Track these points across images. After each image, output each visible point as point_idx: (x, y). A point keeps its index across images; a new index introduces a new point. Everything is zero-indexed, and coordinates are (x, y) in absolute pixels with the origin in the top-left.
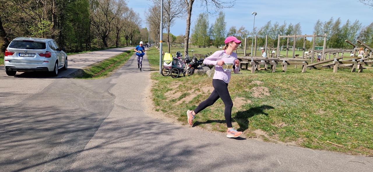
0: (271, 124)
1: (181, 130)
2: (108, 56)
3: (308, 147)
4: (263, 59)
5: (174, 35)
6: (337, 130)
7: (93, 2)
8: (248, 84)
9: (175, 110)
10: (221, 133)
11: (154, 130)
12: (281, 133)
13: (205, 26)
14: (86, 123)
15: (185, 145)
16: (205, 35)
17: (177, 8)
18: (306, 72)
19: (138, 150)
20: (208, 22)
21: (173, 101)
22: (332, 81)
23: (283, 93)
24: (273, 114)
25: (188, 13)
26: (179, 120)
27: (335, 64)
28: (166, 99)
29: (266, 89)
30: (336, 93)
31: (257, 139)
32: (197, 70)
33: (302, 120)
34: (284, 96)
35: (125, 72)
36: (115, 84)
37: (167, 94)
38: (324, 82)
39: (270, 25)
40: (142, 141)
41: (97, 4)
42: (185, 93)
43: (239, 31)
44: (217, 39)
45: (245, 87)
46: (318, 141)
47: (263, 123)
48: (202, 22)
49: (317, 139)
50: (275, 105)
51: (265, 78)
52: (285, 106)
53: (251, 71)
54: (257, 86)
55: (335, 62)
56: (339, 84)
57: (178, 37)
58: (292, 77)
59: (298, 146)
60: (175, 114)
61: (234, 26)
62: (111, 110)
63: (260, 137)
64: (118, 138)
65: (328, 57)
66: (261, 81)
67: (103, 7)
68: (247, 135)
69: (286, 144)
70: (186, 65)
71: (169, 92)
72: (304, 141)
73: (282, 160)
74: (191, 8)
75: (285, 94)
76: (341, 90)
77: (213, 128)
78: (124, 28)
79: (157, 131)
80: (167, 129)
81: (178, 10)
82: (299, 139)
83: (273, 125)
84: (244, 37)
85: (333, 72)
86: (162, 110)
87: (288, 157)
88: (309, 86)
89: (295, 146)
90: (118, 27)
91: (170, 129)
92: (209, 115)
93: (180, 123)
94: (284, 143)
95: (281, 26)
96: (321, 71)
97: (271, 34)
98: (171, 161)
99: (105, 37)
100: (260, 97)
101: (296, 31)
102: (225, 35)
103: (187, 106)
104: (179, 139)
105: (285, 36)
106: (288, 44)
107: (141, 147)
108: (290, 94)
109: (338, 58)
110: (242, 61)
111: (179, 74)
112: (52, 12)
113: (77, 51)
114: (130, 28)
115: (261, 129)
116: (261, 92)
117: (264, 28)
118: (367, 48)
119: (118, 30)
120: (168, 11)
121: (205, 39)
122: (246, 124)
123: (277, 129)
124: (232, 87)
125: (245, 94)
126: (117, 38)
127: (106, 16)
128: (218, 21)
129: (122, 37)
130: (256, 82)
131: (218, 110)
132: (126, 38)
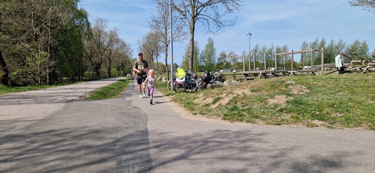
8: (282, 84)
9: (214, 112)
10: (276, 126)
12: (342, 121)
13: (196, 52)
14: (131, 126)
16: (197, 62)
20: (198, 48)
21: (207, 105)
25: (191, 33)
26: (224, 119)
28: (198, 104)
31: (319, 127)
32: (210, 84)
33: (356, 109)
36: (132, 101)
37: (196, 101)
39: (258, 48)
42: (216, 97)
43: (229, 56)
44: (208, 64)
45: (280, 87)
52: (331, 99)
54: (292, 84)
60: (216, 115)
63: (321, 126)
66: (295, 80)
69: (353, 129)
71: (197, 99)
74: (194, 28)
77: (266, 123)
78: (115, 58)
83: (328, 116)
84: (234, 61)
86: (199, 114)
90: (110, 57)
92: (255, 113)
93: (226, 122)
94: (351, 129)
95: (269, 49)
99: (98, 67)
103: (226, 108)
108: (328, 89)
112: (48, 44)
114: (121, 59)
115: (319, 119)
116: (300, 90)
117: (253, 52)
118: (364, 60)
119: (110, 61)
120: (165, 36)
121: (197, 64)
122: (299, 116)
123: (335, 118)
124: (266, 88)
125: (283, 93)
126: (110, 68)
127: (98, 47)
128: (207, 47)
129: (114, 68)
130: (290, 82)
131: (261, 108)
132: (118, 68)
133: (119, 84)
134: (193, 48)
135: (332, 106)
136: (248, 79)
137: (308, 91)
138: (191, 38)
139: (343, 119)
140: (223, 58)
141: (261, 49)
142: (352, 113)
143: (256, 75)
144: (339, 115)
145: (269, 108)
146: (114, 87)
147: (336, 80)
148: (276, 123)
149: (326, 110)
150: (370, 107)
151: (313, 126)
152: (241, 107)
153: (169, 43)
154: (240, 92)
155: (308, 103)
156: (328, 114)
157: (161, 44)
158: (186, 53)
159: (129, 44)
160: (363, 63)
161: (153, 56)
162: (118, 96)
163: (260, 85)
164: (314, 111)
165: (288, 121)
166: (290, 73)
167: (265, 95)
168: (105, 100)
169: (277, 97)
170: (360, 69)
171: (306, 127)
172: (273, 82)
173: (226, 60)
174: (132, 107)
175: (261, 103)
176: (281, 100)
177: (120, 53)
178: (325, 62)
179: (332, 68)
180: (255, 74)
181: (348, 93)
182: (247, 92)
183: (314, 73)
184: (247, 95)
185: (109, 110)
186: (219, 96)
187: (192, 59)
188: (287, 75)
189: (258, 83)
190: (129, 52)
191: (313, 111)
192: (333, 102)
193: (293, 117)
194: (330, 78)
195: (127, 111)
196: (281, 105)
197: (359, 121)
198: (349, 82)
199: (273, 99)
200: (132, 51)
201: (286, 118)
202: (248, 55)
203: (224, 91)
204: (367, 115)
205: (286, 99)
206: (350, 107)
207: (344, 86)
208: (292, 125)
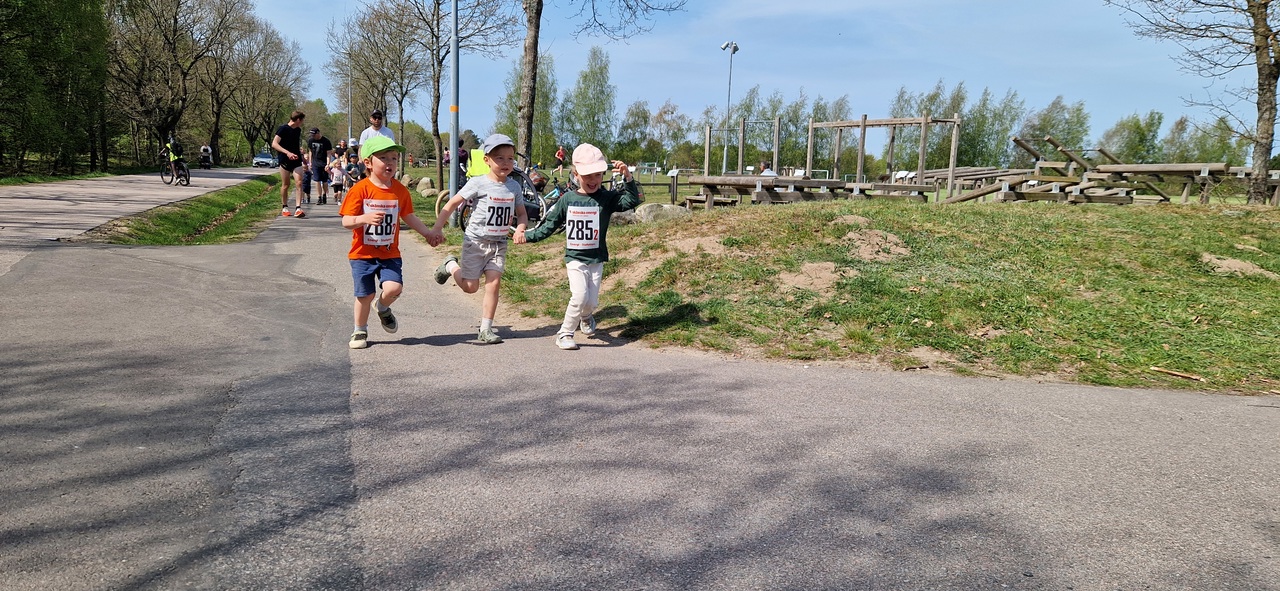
0: (956, 331)
3: (1108, 385)
8: (825, 225)
10: (799, 363)
12: (999, 353)
13: (546, 96)
16: (546, 129)
20: (553, 81)
23: (944, 248)
24: (946, 302)
25: (529, 21)
26: (630, 336)
28: (542, 281)
29: (892, 237)
31: (931, 372)
33: (1044, 317)
37: (536, 269)
39: (756, 100)
45: (819, 234)
52: (973, 282)
54: (858, 228)
60: (604, 320)
63: (937, 366)
66: (865, 214)
68: (892, 365)
69: (1033, 380)
71: (540, 263)
72: (1082, 371)
74: (540, 4)
77: (765, 352)
78: (237, 94)
82: (1062, 365)
83: (961, 334)
86: (546, 314)
89: (1063, 383)
90: (218, 89)
92: (734, 316)
94: (1025, 378)
95: (790, 106)
99: (168, 123)
100: (882, 257)
102: (612, 129)
103: (639, 296)
108: (967, 249)
109: (1011, 182)
110: (718, 193)
113: (60, 174)
114: (263, 98)
115: (931, 345)
116: (880, 247)
117: (738, 110)
118: (1076, 161)
119: (217, 101)
120: (433, 23)
121: (546, 141)
122: (873, 334)
123: (979, 343)
124: (773, 235)
125: (828, 254)
126: (217, 130)
127: (171, 46)
128: (585, 81)
129: (233, 131)
130: (850, 219)
131: (755, 302)
132: (249, 134)
133: (251, 191)
134: (534, 78)
135: (974, 303)
136: (717, 203)
137: (905, 252)
138: (529, 41)
139: (1004, 345)
140: (638, 125)
141: (766, 104)
142: (1031, 330)
143: (744, 189)
144: (993, 333)
145: (778, 304)
146: (232, 201)
147: (992, 220)
148: (798, 354)
149: (956, 316)
150: (1085, 313)
151: (913, 366)
152: (689, 295)
153: (448, 52)
154: (687, 245)
155: (902, 290)
156: (960, 328)
157: (418, 54)
158: (510, 96)
159: (295, 45)
160: (1070, 173)
161: (389, 98)
162: (243, 235)
163: (757, 225)
164: (918, 317)
165: (837, 348)
166: (851, 190)
167: (770, 259)
168: (190, 247)
169: (807, 266)
170: (1062, 189)
171: (889, 370)
172: (799, 216)
173: (647, 131)
174: (295, 277)
175: (756, 284)
176: (818, 277)
177: (258, 74)
178: (960, 163)
179: (979, 183)
180: (742, 185)
181: (1025, 265)
182: (712, 246)
183: (925, 194)
184: (709, 255)
185: (203, 286)
186: (617, 256)
187: (530, 118)
188: (842, 195)
189: (748, 217)
190: (292, 76)
191: (915, 316)
192: (977, 292)
193: (851, 336)
194: (975, 214)
195: (276, 294)
196: (817, 295)
197: (1051, 354)
198: (1029, 229)
199: (793, 274)
200: (304, 72)
201: (832, 337)
202: (720, 120)
203: (636, 240)
204: (1075, 337)
205: (834, 275)
206: (1028, 310)
207: (1015, 241)
208: (847, 361)
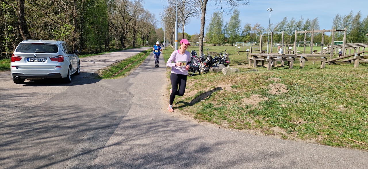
0: (290, 121)
1: (198, 127)
2: (126, 57)
3: (329, 145)
4: (279, 56)
5: (189, 34)
6: (359, 127)
7: (110, 5)
8: (264, 81)
9: (191, 108)
10: (237, 131)
11: (171, 127)
12: (300, 130)
13: (220, 24)
14: (107, 121)
15: (201, 143)
16: (220, 34)
17: (192, 7)
18: (325, 68)
19: (156, 147)
20: (222, 20)
21: (189, 99)
22: (353, 76)
23: (301, 89)
24: (291, 111)
25: (202, 12)
26: (196, 117)
27: (356, 59)
29: (284, 86)
30: (358, 89)
31: (274, 136)
32: (213, 68)
33: (322, 117)
34: (303, 93)
35: (143, 72)
36: (133, 83)
38: (345, 77)
39: (286, 21)
40: (160, 139)
41: (115, 7)
42: (200, 91)
43: (255, 28)
44: (232, 36)
45: (262, 84)
46: (340, 139)
47: (281, 121)
48: (216, 20)
49: (338, 137)
50: (293, 102)
51: (282, 74)
52: (304, 103)
53: (267, 68)
54: (274, 83)
55: (356, 57)
56: (361, 79)
57: (193, 35)
58: (311, 73)
59: (318, 144)
60: (191, 111)
61: (249, 23)
62: (129, 108)
63: (278, 134)
64: (137, 135)
65: (349, 52)
66: (278, 78)
67: (121, 9)
68: (264, 133)
69: (305, 141)
70: (201, 63)
72: (325, 139)
73: (301, 157)
74: (205, 7)
75: (303, 91)
76: (363, 85)
77: (229, 126)
79: (174, 129)
80: (184, 126)
81: (192, 9)
82: (319, 136)
83: (291, 122)
84: (259, 33)
85: (354, 67)
87: (307, 155)
88: (328, 82)
89: (315, 143)
90: (135, 28)
91: (186, 126)
92: (225, 113)
93: (196, 120)
94: (303, 141)
95: (297, 22)
96: (341, 66)
97: (287, 30)
98: (188, 158)
100: (277, 94)
101: (313, 26)
102: (240, 32)
103: (203, 104)
104: (195, 137)
105: (302, 32)
106: (306, 40)
107: (159, 144)
108: (309, 90)
109: (359, 53)
110: (258, 58)
111: (195, 72)
112: (73, 16)
113: (97, 53)
114: (146, 29)
115: (280, 126)
116: (279, 89)
117: (280, 24)
119: (134, 31)
121: (220, 37)
122: (263, 121)
124: (248, 84)
125: (261, 92)
126: (135, 38)
127: (123, 17)
128: (232, 19)
129: (139, 38)
130: (273, 79)
131: (234, 108)
132: (143, 38)
135: (299, 112)
137: (286, 91)
138: (202, 17)
139: (303, 127)
140: (248, 30)
144: (303, 122)
145: (240, 109)
148: (237, 127)
149: (292, 116)
151: (270, 134)
155: (279, 106)
156: (292, 120)
165: (250, 126)
166: (300, 57)
167: (243, 93)
169: (254, 96)
171: (262, 135)
174: (127, 92)
175: (236, 101)
176: (255, 100)
180: (263, 56)
182: (229, 88)
183: (326, 57)
184: (227, 91)
192: (304, 107)
193: (256, 122)
195: (119, 98)
196: (252, 106)
197: (317, 132)
199: (248, 99)
201: (251, 121)
205: (260, 100)
208: (251, 130)
